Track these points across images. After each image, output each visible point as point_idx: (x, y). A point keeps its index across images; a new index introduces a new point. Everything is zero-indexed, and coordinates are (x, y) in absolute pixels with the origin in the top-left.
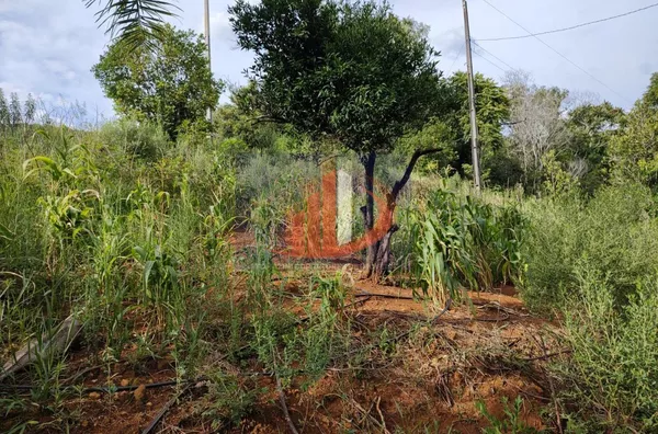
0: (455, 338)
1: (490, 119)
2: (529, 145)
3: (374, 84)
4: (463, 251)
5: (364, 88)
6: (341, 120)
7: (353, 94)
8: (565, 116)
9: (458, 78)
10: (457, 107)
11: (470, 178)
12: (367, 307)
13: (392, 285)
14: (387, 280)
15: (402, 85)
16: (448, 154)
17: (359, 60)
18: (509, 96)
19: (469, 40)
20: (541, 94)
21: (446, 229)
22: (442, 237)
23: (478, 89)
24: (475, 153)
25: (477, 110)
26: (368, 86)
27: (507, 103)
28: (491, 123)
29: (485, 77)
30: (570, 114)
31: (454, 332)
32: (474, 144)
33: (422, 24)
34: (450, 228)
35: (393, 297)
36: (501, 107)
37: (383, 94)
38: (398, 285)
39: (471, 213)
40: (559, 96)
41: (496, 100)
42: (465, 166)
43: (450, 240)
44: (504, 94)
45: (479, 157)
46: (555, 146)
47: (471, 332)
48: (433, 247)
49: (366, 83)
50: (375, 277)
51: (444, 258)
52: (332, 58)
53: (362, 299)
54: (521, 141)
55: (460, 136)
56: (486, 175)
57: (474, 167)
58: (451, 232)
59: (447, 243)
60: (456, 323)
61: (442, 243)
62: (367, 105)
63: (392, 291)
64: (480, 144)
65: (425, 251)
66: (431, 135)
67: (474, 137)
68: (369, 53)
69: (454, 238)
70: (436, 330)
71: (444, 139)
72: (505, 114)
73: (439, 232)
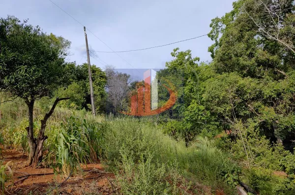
0: (71, 192)
1: (99, 84)
2: (116, 96)
3: (30, 66)
4: (78, 146)
5: (24, 67)
6: (10, 82)
7: (17, 69)
8: (129, 85)
9: (85, 66)
10: (85, 79)
11: (90, 110)
12: (25, 183)
13: (44, 167)
14: (42, 165)
15: (46, 67)
16: (81, 99)
17: (21, 53)
18: (107, 75)
19: (88, 50)
20: (120, 76)
21: (70, 137)
22: (68, 141)
23: (94, 71)
24: (92, 99)
25: (93, 80)
26: (26, 66)
27: (106, 78)
28: (100, 86)
29: (97, 67)
30: (131, 84)
31: (71, 189)
32: (92, 95)
33: (67, 41)
34: (72, 136)
35: (43, 175)
36: (104, 80)
37: (34, 71)
38: (48, 167)
39: (86, 127)
40: (127, 77)
41: (101, 77)
42: (88, 105)
43: (72, 141)
44: (105, 75)
45: (94, 100)
46: (126, 97)
47: (81, 187)
48: (63, 147)
49: (25, 64)
50: (34, 164)
51: (69, 151)
52: (5, 50)
53: (23, 178)
54: (113, 95)
55: (86, 91)
56: (98, 109)
57: (92, 106)
58: (73, 138)
59: (71, 143)
60: (73, 183)
61: (68, 143)
62: (26, 75)
63: (44, 171)
64: (95, 95)
65: (59, 148)
66: (72, 90)
67: (92, 92)
68: (27, 50)
69: (74, 140)
70: (61, 190)
71: (78, 93)
72: (106, 82)
73: (67, 139)
